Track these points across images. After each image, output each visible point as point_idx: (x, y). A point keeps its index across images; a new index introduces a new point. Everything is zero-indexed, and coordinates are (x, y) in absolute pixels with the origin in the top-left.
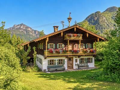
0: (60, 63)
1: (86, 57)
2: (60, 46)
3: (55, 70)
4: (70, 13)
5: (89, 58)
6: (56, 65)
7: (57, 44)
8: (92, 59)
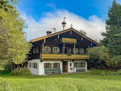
0: (56, 66)
1: (80, 62)
2: (56, 50)
4: (65, 18)
5: (83, 63)
6: (52, 68)
7: (53, 48)
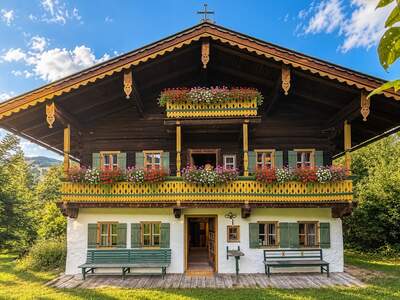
0: (151, 239)
1: (292, 219)
3: (120, 271)
5: (312, 225)
6: (129, 247)
7: (137, 154)
8: (326, 227)
